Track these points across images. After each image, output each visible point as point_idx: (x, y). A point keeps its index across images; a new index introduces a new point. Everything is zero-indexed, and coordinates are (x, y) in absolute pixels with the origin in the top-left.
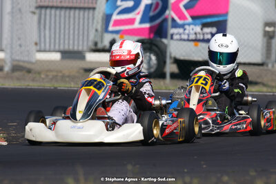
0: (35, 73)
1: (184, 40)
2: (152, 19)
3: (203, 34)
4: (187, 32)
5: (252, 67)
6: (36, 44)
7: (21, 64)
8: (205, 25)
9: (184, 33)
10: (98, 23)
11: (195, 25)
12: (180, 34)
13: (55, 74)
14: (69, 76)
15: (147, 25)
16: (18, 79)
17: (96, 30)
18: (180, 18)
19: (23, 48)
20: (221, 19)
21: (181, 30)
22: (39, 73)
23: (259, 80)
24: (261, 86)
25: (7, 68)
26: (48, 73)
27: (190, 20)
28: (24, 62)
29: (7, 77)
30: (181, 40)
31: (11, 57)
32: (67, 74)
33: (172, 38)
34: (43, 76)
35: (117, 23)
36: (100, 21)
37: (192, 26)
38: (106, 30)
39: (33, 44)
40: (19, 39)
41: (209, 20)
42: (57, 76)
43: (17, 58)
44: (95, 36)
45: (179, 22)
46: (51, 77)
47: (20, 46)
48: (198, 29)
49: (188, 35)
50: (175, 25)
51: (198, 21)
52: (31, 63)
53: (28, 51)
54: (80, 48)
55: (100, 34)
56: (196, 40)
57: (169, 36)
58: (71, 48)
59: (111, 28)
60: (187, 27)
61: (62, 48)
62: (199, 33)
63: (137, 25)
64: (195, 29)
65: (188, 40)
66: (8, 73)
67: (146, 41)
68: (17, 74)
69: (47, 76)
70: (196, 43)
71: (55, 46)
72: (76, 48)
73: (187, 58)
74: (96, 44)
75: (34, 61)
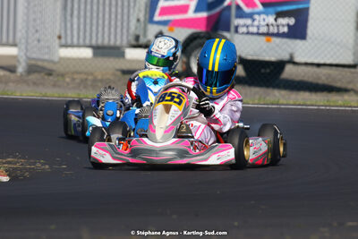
0: (58, 75)
1: (252, 34)
2: (210, 7)
3: (278, 26)
4: (256, 23)
5: (340, 69)
6: (60, 37)
7: (40, 63)
8: (279, 15)
9: (252, 26)
10: (140, 10)
11: (267, 14)
12: (247, 27)
13: (84, 76)
14: (101, 81)
15: (204, 15)
16: (35, 84)
17: (138, 20)
18: (247, 5)
19: (42, 43)
20: (301, 6)
21: (249, 21)
22: (63, 75)
23: (350, 86)
24: (352, 93)
25: (20, 70)
26: (75, 76)
27: (260, 8)
28: (44, 60)
29: (21, 80)
30: (248, 33)
31: (25, 54)
32: (99, 77)
33: (236, 31)
34: (68, 80)
35: (165, 11)
36: (143, 8)
37: (263, 16)
38: (151, 20)
39: (56, 38)
40: (37, 31)
41: (285, 8)
42: (86, 79)
43: (34, 56)
44: (136, 28)
45: (246, 10)
46: (77, 81)
47: (39, 41)
48: (271, 19)
49: (258, 27)
50: (241, 14)
51: (271, 10)
52: (52, 62)
53: (48, 47)
54: (118, 43)
55: (143, 25)
56: (268, 34)
57: (232, 29)
58: (106, 42)
59: (157, 18)
60: (256, 17)
61: (94, 42)
62: (272, 25)
63: (191, 14)
64: (266, 20)
65: (258, 34)
66: (22, 75)
67: (202, 35)
68: (34, 77)
69: (73, 79)
70: (269, 38)
71: (84, 40)
72: (112, 43)
73: (255, 58)
74: (137, 38)
75: (56, 59)
